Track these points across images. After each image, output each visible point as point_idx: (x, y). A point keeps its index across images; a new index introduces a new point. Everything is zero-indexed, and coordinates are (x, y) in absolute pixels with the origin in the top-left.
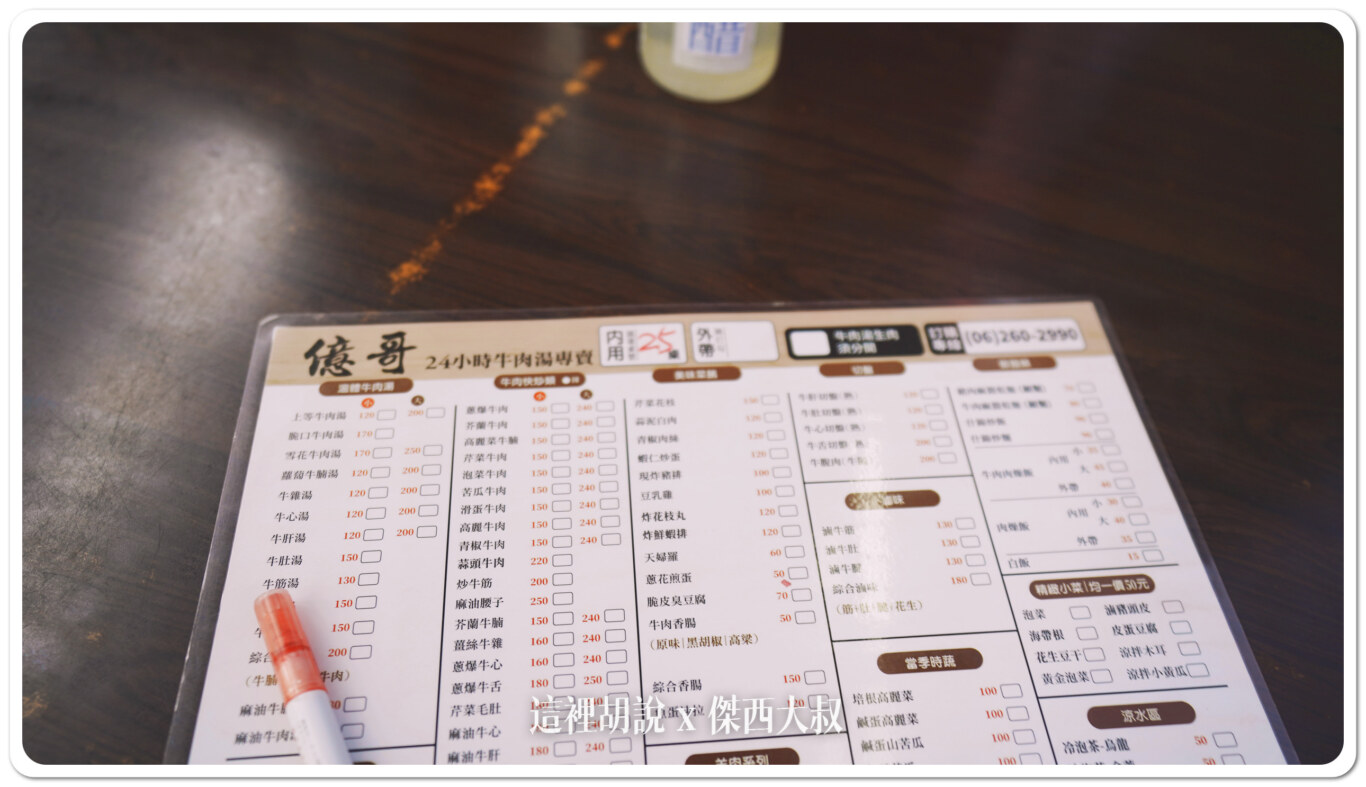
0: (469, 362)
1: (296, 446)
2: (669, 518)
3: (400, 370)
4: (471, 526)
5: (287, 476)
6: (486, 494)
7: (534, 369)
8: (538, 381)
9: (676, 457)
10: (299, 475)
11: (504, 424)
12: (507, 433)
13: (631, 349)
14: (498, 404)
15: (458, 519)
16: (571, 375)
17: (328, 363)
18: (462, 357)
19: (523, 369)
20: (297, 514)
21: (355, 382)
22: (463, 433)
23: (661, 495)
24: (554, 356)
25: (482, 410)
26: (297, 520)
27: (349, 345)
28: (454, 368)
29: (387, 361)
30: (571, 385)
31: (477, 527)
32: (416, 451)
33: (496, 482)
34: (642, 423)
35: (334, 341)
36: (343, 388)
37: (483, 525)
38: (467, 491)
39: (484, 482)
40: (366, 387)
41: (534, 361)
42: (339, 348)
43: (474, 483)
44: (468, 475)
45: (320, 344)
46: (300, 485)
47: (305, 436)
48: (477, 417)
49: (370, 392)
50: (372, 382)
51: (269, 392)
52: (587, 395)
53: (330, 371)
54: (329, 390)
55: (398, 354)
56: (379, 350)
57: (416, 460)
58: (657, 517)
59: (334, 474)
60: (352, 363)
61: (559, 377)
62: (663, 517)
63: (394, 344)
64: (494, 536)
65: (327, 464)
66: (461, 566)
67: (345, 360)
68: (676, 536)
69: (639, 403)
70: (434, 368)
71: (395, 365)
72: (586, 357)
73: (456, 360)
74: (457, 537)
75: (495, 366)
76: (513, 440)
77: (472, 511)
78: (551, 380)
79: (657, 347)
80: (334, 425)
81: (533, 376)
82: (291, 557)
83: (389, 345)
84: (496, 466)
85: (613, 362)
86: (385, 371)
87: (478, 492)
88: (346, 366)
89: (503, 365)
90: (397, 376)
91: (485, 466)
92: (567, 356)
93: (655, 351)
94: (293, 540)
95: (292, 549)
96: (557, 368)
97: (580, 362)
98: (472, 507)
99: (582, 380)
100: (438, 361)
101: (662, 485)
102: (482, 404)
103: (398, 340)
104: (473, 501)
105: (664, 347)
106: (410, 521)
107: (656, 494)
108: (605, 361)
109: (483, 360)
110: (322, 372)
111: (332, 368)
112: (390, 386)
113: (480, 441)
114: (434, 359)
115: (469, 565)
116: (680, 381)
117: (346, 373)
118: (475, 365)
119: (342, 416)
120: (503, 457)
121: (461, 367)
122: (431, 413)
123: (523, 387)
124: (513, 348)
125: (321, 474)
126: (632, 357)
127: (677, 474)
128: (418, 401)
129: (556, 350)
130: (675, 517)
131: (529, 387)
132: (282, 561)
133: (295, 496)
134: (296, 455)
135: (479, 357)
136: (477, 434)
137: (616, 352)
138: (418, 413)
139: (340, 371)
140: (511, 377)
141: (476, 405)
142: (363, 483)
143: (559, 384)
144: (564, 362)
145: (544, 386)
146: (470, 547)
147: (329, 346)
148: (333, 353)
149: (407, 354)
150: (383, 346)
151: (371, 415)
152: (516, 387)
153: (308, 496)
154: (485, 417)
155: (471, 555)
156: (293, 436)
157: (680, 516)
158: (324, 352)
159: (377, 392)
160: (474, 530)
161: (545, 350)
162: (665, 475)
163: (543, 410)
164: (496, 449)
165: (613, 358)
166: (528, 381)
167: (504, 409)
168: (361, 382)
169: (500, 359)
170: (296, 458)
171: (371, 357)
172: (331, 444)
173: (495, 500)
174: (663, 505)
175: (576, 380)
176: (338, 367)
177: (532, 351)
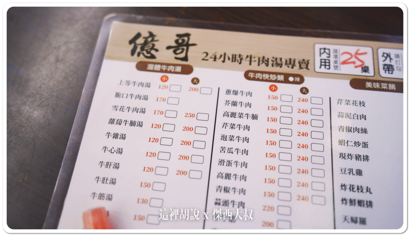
0: (229, 59)
1: (120, 102)
2: (360, 191)
3: (185, 59)
4: (224, 175)
5: (112, 121)
6: (235, 153)
7: (270, 69)
8: (273, 77)
9: (365, 145)
10: (119, 122)
11: (249, 105)
12: (251, 111)
13: (336, 62)
14: (246, 90)
15: (217, 169)
16: (294, 76)
17: (142, 49)
18: (225, 54)
19: (263, 68)
20: (116, 149)
21: (158, 63)
22: (223, 108)
23: (354, 172)
24: (284, 61)
25: (236, 93)
26: (115, 153)
27: (156, 38)
28: (219, 61)
29: (178, 52)
30: (294, 82)
31: (228, 176)
32: (192, 116)
33: (242, 146)
34: (342, 116)
35: (147, 35)
36: (150, 67)
37: (232, 175)
38: (223, 149)
39: (234, 144)
40: (164, 68)
41: (270, 63)
42: (150, 39)
43: (228, 144)
44: (224, 138)
45: (138, 35)
46: (120, 129)
47: (125, 96)
48: (232, 98)
49: (166, 71)
50: (168, 65)
51: (106, 63)
52: (305, 91)
53: (143, 54)
54: (142, 67)
55: (185, 48)
56: (174, 44)
57: (192, 123)
58: (352, 188)
59: (140, 125)
60: (157, 50)
61: (287, 76)
62: (356, 189)
63: (183, 40)
64: (239, 184)
65: (136, 117)
66: (216, 203)
67: (153, 48)
68: (365, 205)
69: (340, 101)
70: (207, 60)
71: (183, 55)
72: (305, 64)
73: (221, 56)
74: (216, 182)
75: (245, 63)
76: (255, 117)
77: (225, 164)
78: (281, 78)
79: (354, 63)
80: (143, 91)
81: (269, 73)
82: (109, 179)
83: (180, 41)
84: (243, 134)
85: (323, 69)
86: (176, 58)
87: (230, 151)
88: (153, 52)
89: (250, 64)
90: (184, 63)
91: (235, 132)
92: (292, 62)
93: (352, 65)
94: (112, 167)
95: (110, 173)
96: (285, 69)
97: (301, 68)
98: (226, 161)
99: (302, 81)
100: (210, 55)
101: (356, 165)
102: (236, 89)
103: (186, 39)
104: (227, 157)
105: (358, 63)
106: (185, 165)
107: (351, 171)
108: (317, 69)
109: (238, 58)
110: (139, 55)
111: (145, 52)
112: (179, 69)
113: (233, 115)
114: (207, 54)
115: (222, 204)
116: (369, 89)
117: (153, 57)
118: (232, 61)
119: (148, 85)
120: (247, 128)
121: (224, 61)
122: (203, 91)
123: (263, 80)
124: (257, 53)
125: (132, 124)
126: (336, 67)
127: (366, 158)
128: (195, 81)
129: (285, 57)
130: (365, 190)
131: (267, 80)
132: (104, 180)
133: (116, 136)
134: (119, 108)
135: (236, 55)
136: (231, 109)
137: (325, 63)
138: (195, 89)
139: (149, 55)
140: (255, 72)
141: (232, 89)
142: (158, 133)
143: (286, 81)
144: (291, 66)
145: (276, 81)
146: (223, 190)
147: (144, 38)
148: (146, 43)
149: (191, 48)
150: (177, 41)
151: (166, 87)
152: (258, 80)
153: (123, 137)
154: (237, 98)
155: (224, 196)
156: (117, 95)
157: (368, 190)
158: (140, 41)
159: (170, 72)
160: (226, 178)
161: (279, 56)
162: (358, 157)
163: (275, 98)
164: (244, 122)
165: (323, 67)
166: (266, 76)
167: (250, 94)
168: (161, 64)
169: (248, 59)
170: (118, 111)
171: (169, 48)
172: (140, 104)
173: (241, 158)
174: (356, 181)
175: (298, 79)
176: (148, 53)
177: (269, 55)
